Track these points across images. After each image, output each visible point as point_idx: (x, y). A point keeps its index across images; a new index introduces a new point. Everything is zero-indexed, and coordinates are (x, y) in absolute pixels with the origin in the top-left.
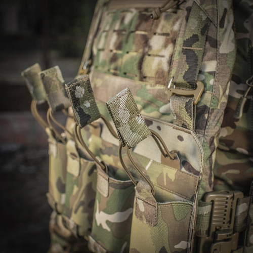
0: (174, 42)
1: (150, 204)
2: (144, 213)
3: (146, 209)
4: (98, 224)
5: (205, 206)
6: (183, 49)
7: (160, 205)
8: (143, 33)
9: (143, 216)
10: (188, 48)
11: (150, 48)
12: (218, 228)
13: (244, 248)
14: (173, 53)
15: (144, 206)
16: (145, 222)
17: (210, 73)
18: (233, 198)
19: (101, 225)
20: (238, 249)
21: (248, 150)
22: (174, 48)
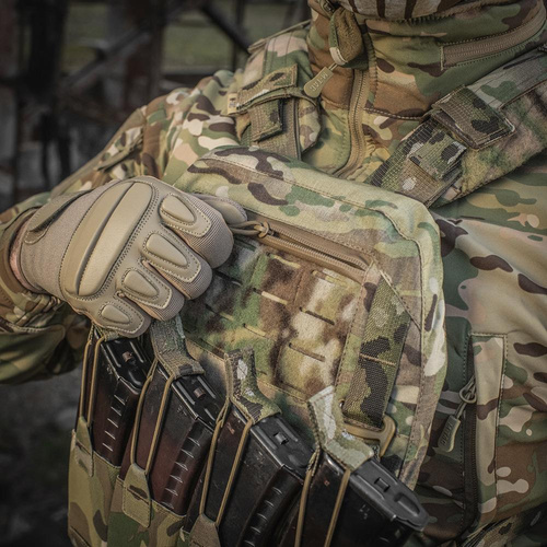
0: (343, 339)
6: (360, 357)
8: (277, 299)
10: (370, 358)
11: (293, 333)
14: (340, 357)
17: (408, 406)
22: (342, 349)
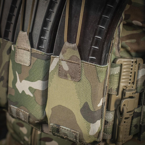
1: (74, 63)
2: (68, 71)
3: (70, 68)
4: (20, 92)
5: (115, 67)
7: (83, 62)
9: (68, 75)
12: (124, 88)
13: (142, 107)
15: (68, 65)
16: (70, 79)
18: (136, 62)
19: (23, 92)
20: (138, 107)
21: (141, 22)
